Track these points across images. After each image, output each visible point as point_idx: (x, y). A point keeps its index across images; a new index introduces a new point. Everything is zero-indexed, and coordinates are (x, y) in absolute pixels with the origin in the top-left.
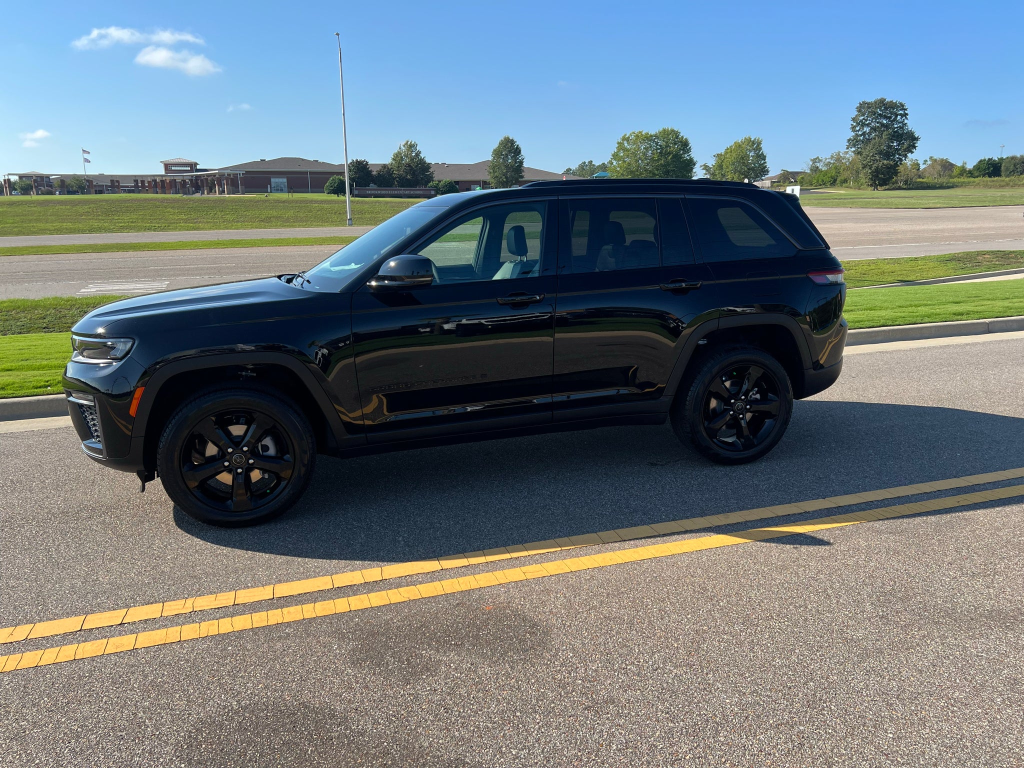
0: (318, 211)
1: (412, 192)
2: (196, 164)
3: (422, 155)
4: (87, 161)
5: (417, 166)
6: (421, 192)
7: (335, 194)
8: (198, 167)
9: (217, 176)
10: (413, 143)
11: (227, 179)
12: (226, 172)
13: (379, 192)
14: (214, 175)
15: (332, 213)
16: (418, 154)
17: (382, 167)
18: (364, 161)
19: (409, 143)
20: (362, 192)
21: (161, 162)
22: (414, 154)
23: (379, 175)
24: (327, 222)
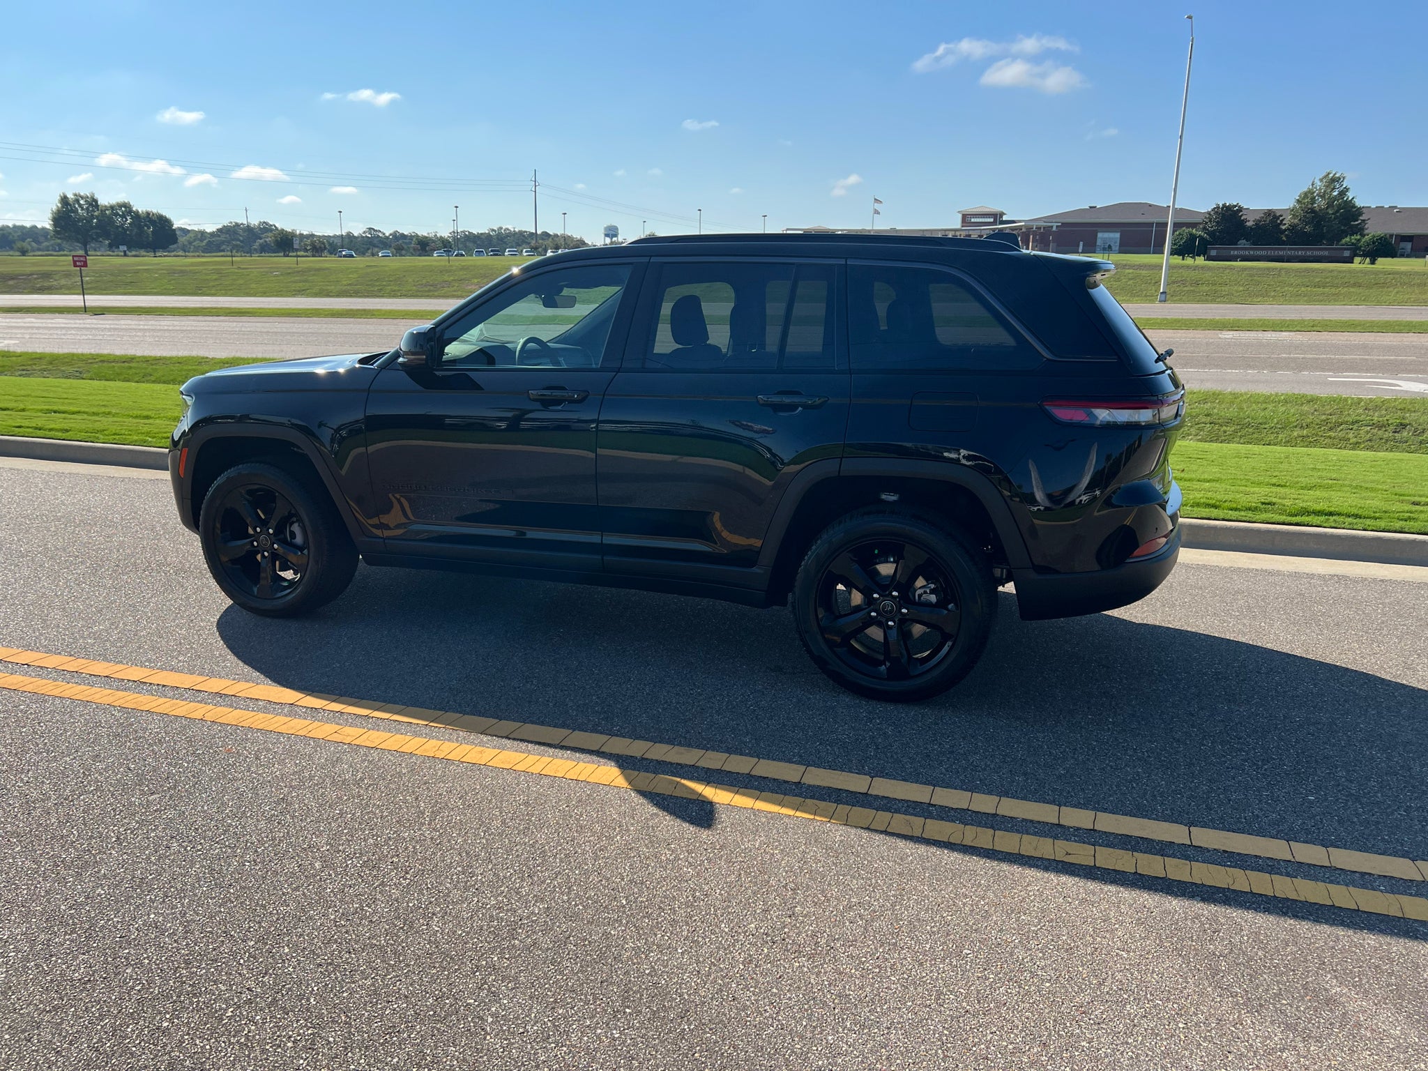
0: (1130, 279)
1: (1309, 253)
2: (1002, 214)
3: (1350, 195)
4: (877, 212)
5: (1337, 211)
6: (1326, 253)
7: (1179, 255)
8: (1005, 218)
9: (1024, 230)
10: (1337, 176)
11: (1035, 234)
12: (1035, 225)
13: (1252, 253)
14: (1020, 228)
15: (1150, 283)
16: (1343, 193)
17: (1265, 214)
18: (1236, 206)
19: (1331, 175)
20: (1224, 253)
21: (959, 212)
22: (1335, 193)
23: (1258, 225)
24: (1138, 296)
